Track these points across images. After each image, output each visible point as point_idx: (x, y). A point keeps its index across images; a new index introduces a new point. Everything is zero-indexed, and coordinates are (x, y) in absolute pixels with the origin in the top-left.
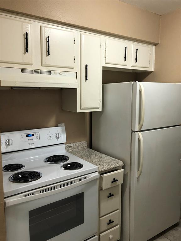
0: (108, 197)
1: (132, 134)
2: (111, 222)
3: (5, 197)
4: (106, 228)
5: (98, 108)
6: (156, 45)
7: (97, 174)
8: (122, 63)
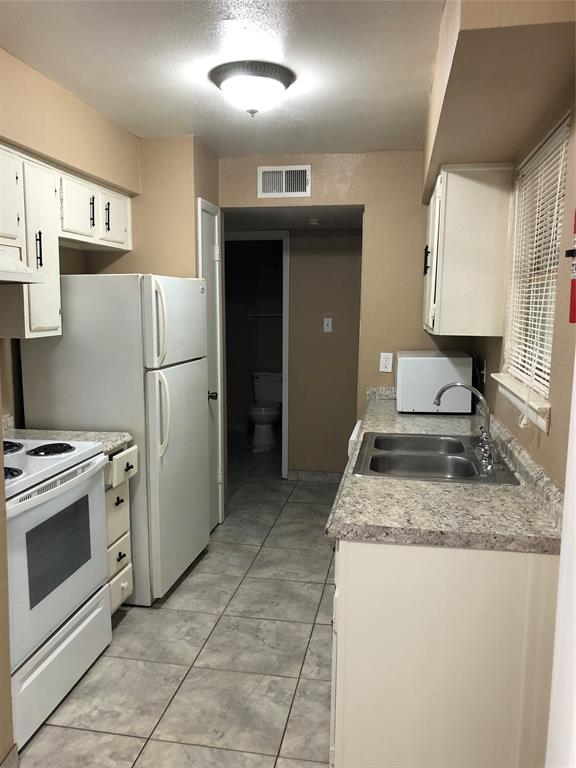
0: (117, 504)
1: (145, 376)
2: (121, 556)
3: (7, 497)
4: (115, 570)
5: (56, 329)
6: (132, 195)
7: (102, 458)
8: (86, 232)
